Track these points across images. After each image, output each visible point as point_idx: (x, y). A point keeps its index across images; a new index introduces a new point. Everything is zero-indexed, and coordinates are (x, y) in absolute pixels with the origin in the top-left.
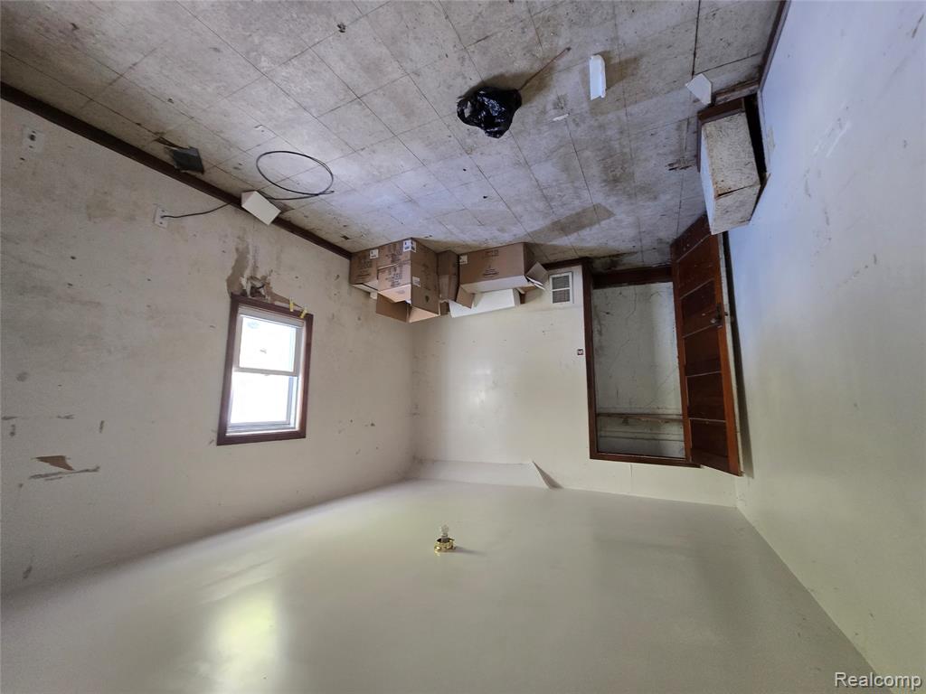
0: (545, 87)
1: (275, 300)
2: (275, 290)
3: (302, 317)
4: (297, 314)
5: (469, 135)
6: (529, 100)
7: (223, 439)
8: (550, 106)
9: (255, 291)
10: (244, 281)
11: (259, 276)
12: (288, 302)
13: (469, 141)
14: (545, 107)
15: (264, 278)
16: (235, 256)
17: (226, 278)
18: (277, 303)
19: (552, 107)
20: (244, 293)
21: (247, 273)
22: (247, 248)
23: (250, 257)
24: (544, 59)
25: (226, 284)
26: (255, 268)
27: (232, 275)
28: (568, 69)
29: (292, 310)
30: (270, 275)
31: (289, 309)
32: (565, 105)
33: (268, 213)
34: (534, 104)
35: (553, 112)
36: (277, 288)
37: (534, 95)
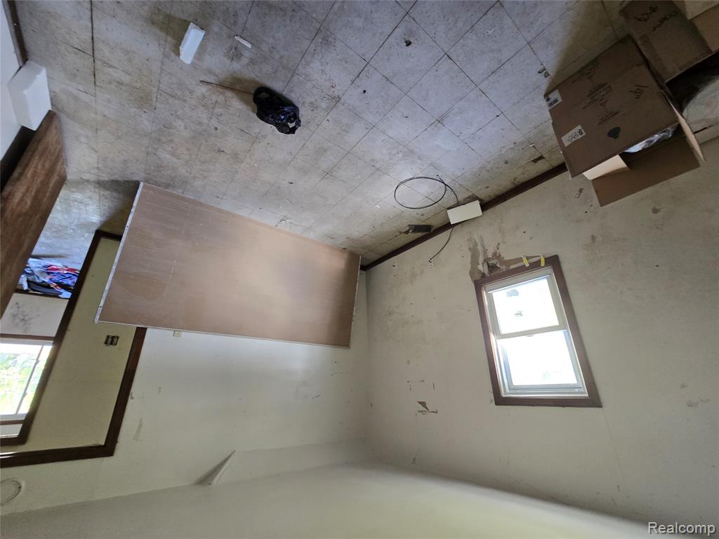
0: (234, 78)
1: (509, 266)
2: (507, 257)
3: (543, 264)
4: (535, 266)
5: (317, 108)
6: (253, 81)
7: (500, 400)
8: (245, 61)
9: (492, 268)
10: (480, 267)
11: (490, 256)
12: (520, 260)
13: (324, 105)
14: (247, 65)
15: (495, 254)
16: (470, 253)
17: (468, 272)
18: (512, 267)
19: (243, 58)
20: (483, 275)
21: (481, 259)
22: (476, 242)
23: (480, 247)
24: (221, 93)
25: (469, 276)
26: (485, 252)
27: (472, 268)
28: (210, 72)
29: (527, 265)
30: (498, 249)
31: (524, 266)
32: (232, 49)
33: (474, 209)
34: (253, 75)
35: (247, 54)
36: (507, 256)
37: (246, 81)
